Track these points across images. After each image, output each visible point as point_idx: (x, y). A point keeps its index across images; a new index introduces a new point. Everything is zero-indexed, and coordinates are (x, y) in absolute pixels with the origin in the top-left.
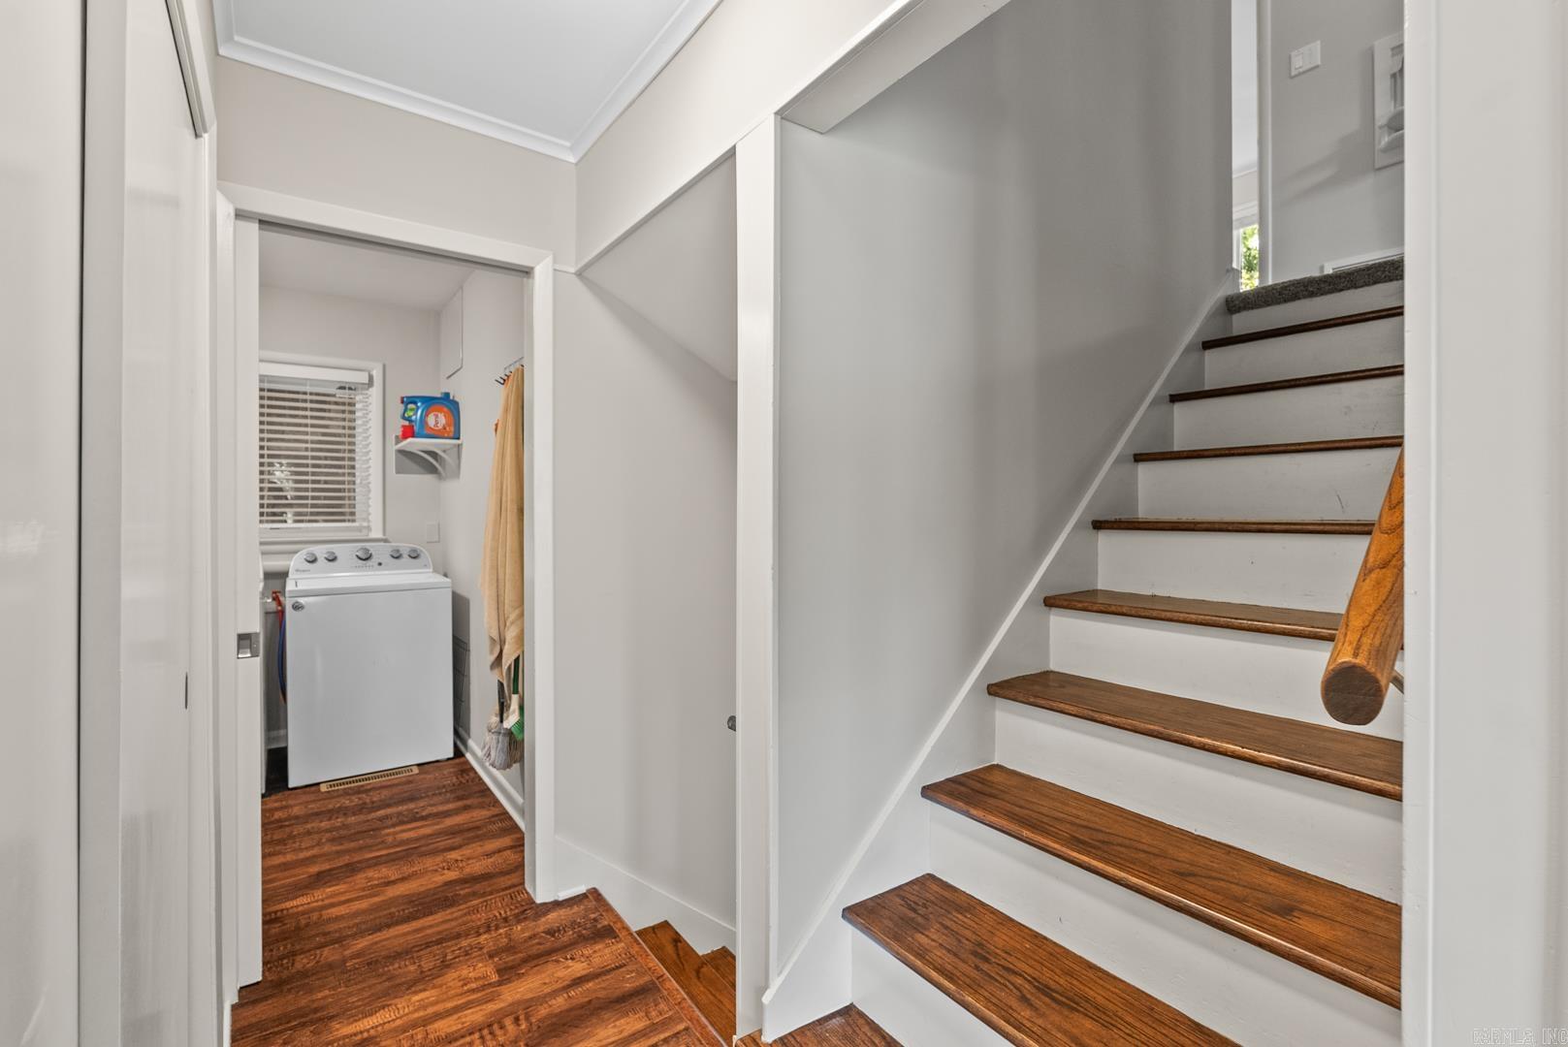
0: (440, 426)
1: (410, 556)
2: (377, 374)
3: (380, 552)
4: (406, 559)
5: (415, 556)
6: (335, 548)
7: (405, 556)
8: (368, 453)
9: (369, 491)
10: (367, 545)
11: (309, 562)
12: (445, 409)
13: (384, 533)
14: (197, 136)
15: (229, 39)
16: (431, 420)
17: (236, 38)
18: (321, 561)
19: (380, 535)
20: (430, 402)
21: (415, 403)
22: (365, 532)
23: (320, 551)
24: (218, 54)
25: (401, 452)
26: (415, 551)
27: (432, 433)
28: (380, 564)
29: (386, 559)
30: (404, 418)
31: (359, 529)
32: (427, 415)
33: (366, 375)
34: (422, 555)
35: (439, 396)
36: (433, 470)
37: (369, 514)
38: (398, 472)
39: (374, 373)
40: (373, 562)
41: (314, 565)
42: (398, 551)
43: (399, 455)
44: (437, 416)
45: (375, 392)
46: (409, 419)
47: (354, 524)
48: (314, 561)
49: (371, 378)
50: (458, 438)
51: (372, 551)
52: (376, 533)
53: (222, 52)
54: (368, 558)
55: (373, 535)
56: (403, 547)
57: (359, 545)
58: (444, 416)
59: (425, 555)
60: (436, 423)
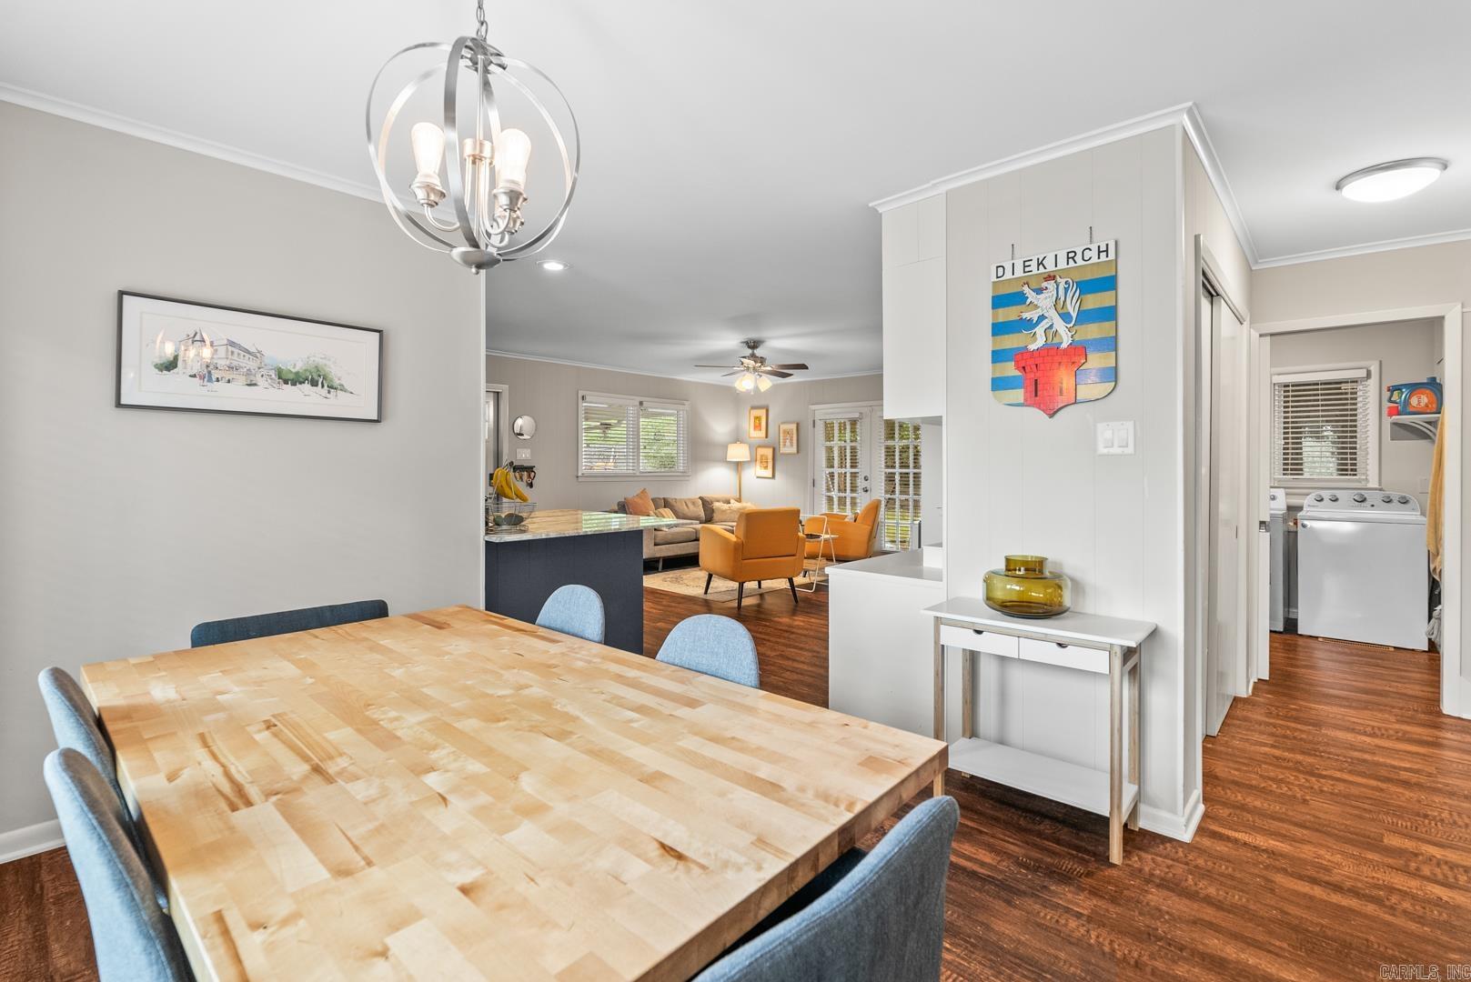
0: (1423, 404)
1: (1400, 502)
2: (1374, 369)
3: (1373, 497)
4: (1396, 504)
5: (1404, 501)
6: (1338, 493)
7: (1396, 501)
8: (1366, 426)
9: (1367, 454)
10: (1363, 492)
11: (1318, 501)
12: (1427, 391)
13: (1380, 483)
14: (1242, 324)
15: (1257, 262)
16: (1414, 401)
17: (1260, 261)
19: (1377, 486)
20: (1414, 388)
21: (1400, 389)
22: (1362, 483)
23: (1326, 494)
24: (1251, 270)
25: (1395, 424)
26: (1404, 497)
27: (1414, 410)
28: (1373, 506)
29: (1379, 503)
30: (1390, 401)
31: (1359, 481)
32: (1410, 398)
33: (1365, 371)
34: (1411, 502)
35: (1426, 381)
36: (1425, 436)
37: (1368, 470)
38: (1392, 439)
39: (1372, 368)
40: (1367, 504)
41: (1322, 503)
42: (1389, 497)
43: (1394, 426)
44: (1420, 397)
45: (1373, 384)
46: (1394, 403)
47: (1355, 477)
48: (1321, 500)
49: (1369, 375)
50: (1440, 413)
51: (1366, 496)
52: (1373, 483)
53: (1253, 268)
54: (1364, 500)
55: (1370, 485)
56: (1395, 495)
57: (1356, 492)
58: (1427, 397)
59: (1414, 502)
60: (1419, 402)
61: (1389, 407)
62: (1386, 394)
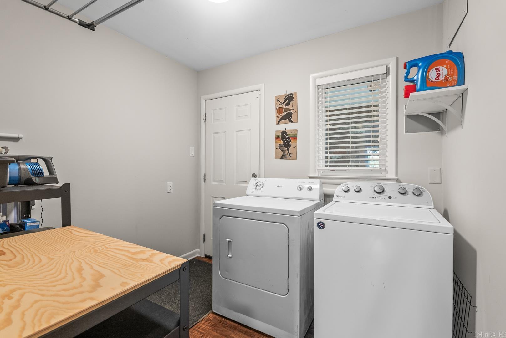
0: (442, 78)
1: (413, 193)
3: (392, 188)
4: (410, 196)
5: (418, 194)
6: (362, 184)
7: (410, 193)
8: (386, 121)
9: (387, 147)
10: (382, 183)
11: (345, 191)
12: (447, 61)
13: (396, 175)
18: (352, 191)
19: (394, 177)
20: (430, 60)
21: (417, 64)
22: (384, 173)
23: (352, 185)
25: (410, 116)
26: (418, 189)
27: (434, 85)
28: (390, 197)
29: (395, 194)
30: (407, 80)
31: (379, 172)
32: (428, 71)
34: (424, 193)
36: (436, 127)
37: (387, 162)
38: (407, 132)
40: (385, 195)
41: (348, 194)
42: (404, 189)
44: (438, 70)
46: (412, 81)
47: (376, 168)
48: (347, 191)
51: (385, 187)
54: (382, 192)
55: (389, 176)
56: (410, 188)
57: (376, 182)
58: (447, 68)
59: (427, 195)
60: (438, 75)
61: (406, 87)
62: (403, 72)
